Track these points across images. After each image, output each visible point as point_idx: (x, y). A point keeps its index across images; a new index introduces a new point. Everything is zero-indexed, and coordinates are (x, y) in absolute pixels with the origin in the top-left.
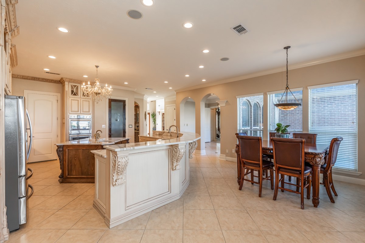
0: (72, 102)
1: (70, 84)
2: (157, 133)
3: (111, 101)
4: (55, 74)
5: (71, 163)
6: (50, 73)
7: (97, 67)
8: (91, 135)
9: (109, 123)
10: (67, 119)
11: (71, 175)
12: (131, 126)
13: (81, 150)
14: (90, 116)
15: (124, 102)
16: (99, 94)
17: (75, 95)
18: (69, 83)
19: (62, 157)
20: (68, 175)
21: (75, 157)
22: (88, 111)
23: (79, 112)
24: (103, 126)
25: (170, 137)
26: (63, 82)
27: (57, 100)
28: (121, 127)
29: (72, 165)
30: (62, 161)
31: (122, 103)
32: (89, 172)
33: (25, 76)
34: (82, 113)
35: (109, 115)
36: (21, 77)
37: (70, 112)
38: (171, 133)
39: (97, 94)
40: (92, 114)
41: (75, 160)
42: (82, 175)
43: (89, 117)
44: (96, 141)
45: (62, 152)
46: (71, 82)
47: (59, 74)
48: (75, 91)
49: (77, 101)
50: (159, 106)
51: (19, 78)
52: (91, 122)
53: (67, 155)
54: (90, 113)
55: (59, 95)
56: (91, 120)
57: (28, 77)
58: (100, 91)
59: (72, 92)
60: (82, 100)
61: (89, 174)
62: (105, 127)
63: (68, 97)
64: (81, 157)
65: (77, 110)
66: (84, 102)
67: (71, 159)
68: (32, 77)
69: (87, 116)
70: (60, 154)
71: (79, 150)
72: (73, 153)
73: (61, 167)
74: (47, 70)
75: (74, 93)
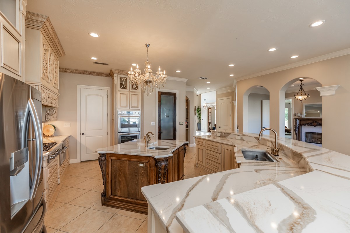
0: (121, 96)
1: (120, 76)
2: (217, 133)
3: (161, 94)
4: (103, 64)
5: (115, 178)
6: (99, 63)
7: (147, 46)
8: (140, 133)
9: (158, 120)
10: (116, 115)
11: (115, 196)
12: (181, 123)
13: (127, 161)
14: (139, 111)
15: (174, 95)
16: (150, 82)
17: (124, 88)
18: (118, 75)
19: (104, 169)
20: (112, 194)
21: (120, 171)
22: (137, 106)
23: (128, 108)
24: (152, 123)
25: (240, 141)
26: (113, 74)
27: (108, 95)
28: (172, 124)
29: (116, 181)
30: (105, 174)
31: (173, 96)
32: (138, 194)
33: (78, 70)
34: (130, 108)
35: (158, 110)
36: (75, 71)
37: (119, 108)
38: (242, 136)
39: (147, 82)
40: (141, 110)
41: (120, 174)
42: (129, 198)
43: (137, 112)
44: (146, 147)
45: (104, 162)
46: (120, 74)
47: (107, 64)
48: (124, 84)
49: (126, 95)
50: (205, 100)
51: (72, 72)
52: (140, 118)
53: (110, 166)
54: (139, 108)
55: (109, 89)
56: (140, 116)
57: (81, 71)
58: (151, 79)
59: (121, 84)
60: (131, 93)
61: (138, 197)
62: (154, 125)
63: (117, 91)
64: (127, 172)
65: (126, 106)
66: (133, 96)
67: (114, 173)
68: (84, 71)
69: (135, 111)
70: (103, 164)
71: (125, 161)
72: (117, 164)
73: (103, 182)
74: (94, 59)
75: (123, 86)
